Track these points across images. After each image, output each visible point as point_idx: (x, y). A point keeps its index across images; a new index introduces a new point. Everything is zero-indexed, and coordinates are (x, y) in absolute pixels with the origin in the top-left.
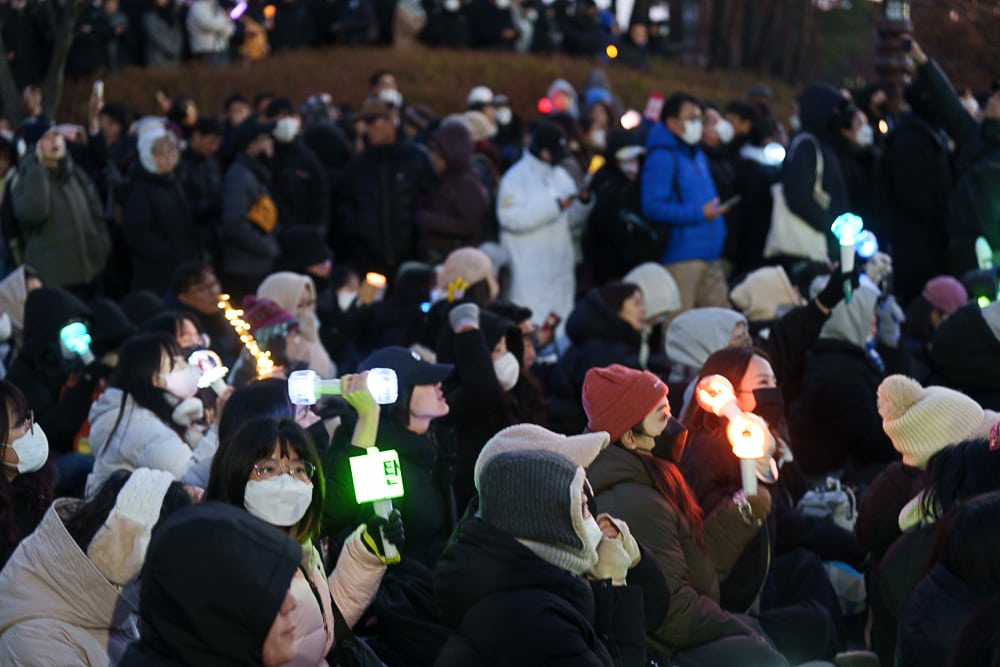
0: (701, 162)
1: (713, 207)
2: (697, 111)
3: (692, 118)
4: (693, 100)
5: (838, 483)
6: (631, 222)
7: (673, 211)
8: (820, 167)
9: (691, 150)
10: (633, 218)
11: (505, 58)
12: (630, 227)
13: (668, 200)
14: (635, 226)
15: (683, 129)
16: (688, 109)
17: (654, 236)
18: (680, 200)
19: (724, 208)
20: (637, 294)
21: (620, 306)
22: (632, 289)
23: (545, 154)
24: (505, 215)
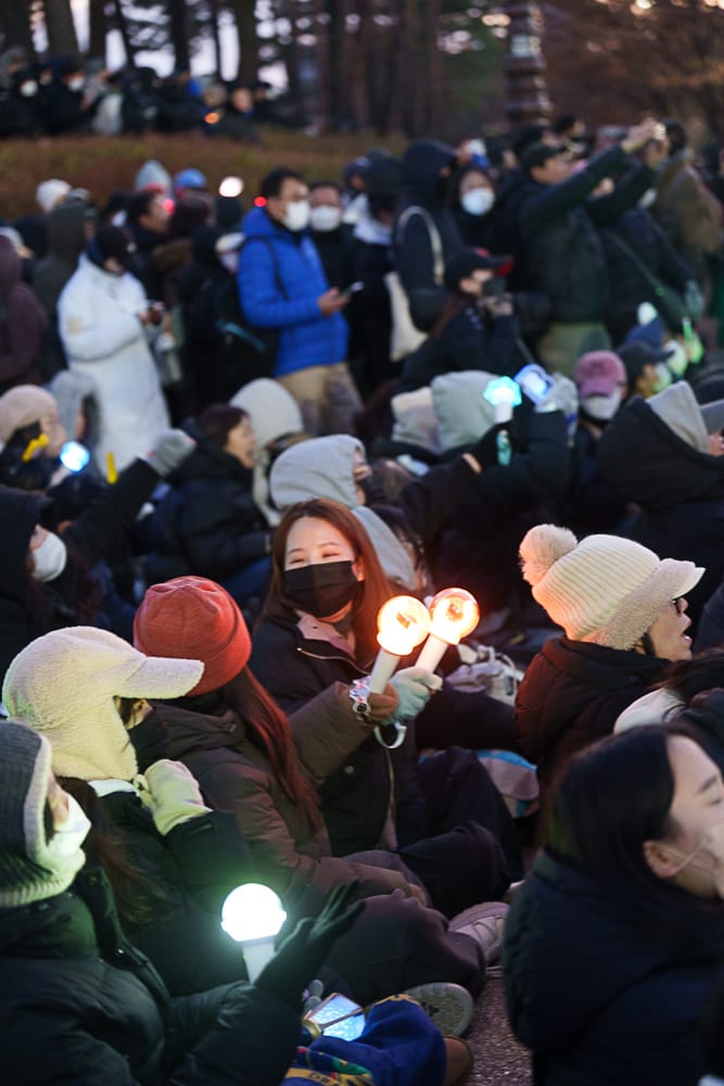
0: (310, 250)
1: (330, 299)
2: (303, 190)
3: (297, 198)
4: (297, 176)
5: (491, 650)
6: (230, 333)
7: (280, 311)
8: (436, 244)
9: (296, 237)
10: (232, 328)
11: (87, 144)
12: (229, 340)
13: (273, 301)
14: (235, 336)
15: (285, 212)
16: (291, 187)
17: (260, 346)
18: (286, 298)
19: (343, 299)
20: (244, 422)
21: (224, 439)
22: (237, 416)
23: (112, 264)
24: (74, 340)
